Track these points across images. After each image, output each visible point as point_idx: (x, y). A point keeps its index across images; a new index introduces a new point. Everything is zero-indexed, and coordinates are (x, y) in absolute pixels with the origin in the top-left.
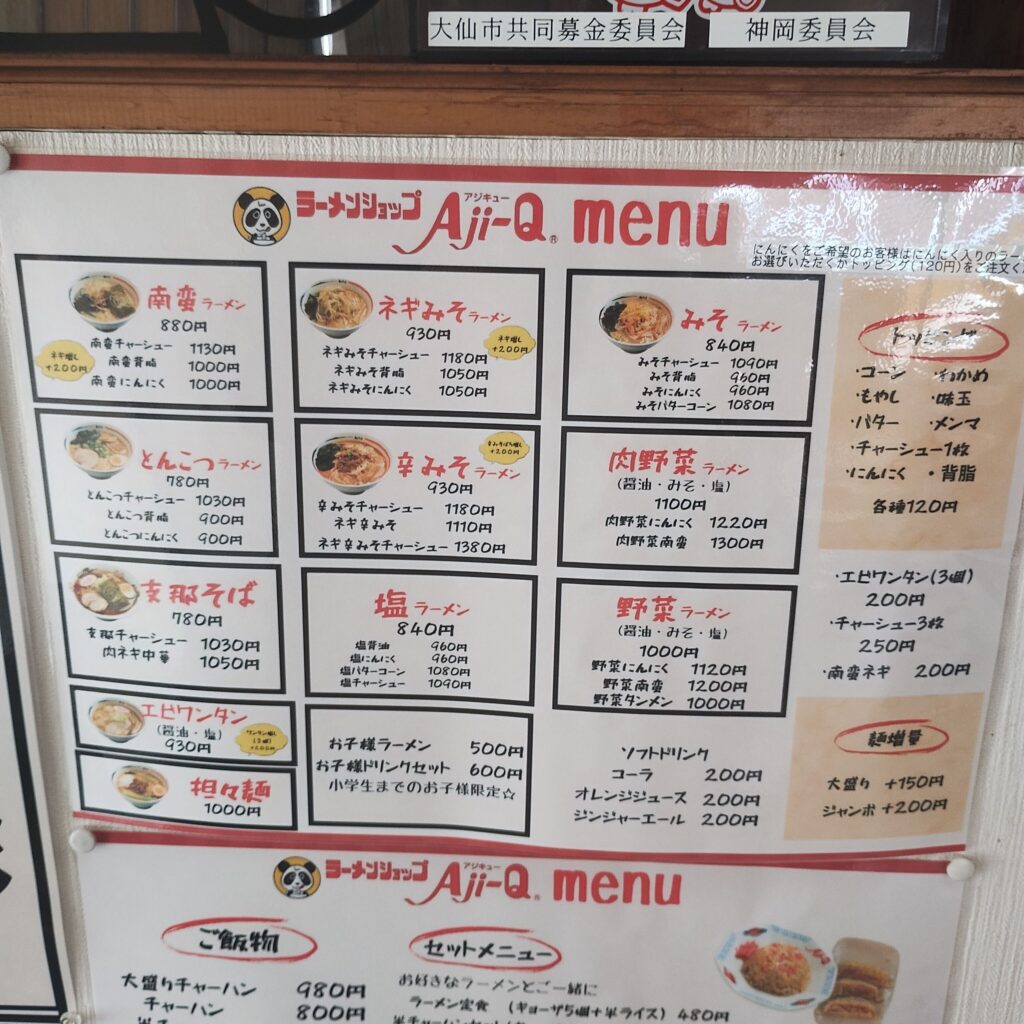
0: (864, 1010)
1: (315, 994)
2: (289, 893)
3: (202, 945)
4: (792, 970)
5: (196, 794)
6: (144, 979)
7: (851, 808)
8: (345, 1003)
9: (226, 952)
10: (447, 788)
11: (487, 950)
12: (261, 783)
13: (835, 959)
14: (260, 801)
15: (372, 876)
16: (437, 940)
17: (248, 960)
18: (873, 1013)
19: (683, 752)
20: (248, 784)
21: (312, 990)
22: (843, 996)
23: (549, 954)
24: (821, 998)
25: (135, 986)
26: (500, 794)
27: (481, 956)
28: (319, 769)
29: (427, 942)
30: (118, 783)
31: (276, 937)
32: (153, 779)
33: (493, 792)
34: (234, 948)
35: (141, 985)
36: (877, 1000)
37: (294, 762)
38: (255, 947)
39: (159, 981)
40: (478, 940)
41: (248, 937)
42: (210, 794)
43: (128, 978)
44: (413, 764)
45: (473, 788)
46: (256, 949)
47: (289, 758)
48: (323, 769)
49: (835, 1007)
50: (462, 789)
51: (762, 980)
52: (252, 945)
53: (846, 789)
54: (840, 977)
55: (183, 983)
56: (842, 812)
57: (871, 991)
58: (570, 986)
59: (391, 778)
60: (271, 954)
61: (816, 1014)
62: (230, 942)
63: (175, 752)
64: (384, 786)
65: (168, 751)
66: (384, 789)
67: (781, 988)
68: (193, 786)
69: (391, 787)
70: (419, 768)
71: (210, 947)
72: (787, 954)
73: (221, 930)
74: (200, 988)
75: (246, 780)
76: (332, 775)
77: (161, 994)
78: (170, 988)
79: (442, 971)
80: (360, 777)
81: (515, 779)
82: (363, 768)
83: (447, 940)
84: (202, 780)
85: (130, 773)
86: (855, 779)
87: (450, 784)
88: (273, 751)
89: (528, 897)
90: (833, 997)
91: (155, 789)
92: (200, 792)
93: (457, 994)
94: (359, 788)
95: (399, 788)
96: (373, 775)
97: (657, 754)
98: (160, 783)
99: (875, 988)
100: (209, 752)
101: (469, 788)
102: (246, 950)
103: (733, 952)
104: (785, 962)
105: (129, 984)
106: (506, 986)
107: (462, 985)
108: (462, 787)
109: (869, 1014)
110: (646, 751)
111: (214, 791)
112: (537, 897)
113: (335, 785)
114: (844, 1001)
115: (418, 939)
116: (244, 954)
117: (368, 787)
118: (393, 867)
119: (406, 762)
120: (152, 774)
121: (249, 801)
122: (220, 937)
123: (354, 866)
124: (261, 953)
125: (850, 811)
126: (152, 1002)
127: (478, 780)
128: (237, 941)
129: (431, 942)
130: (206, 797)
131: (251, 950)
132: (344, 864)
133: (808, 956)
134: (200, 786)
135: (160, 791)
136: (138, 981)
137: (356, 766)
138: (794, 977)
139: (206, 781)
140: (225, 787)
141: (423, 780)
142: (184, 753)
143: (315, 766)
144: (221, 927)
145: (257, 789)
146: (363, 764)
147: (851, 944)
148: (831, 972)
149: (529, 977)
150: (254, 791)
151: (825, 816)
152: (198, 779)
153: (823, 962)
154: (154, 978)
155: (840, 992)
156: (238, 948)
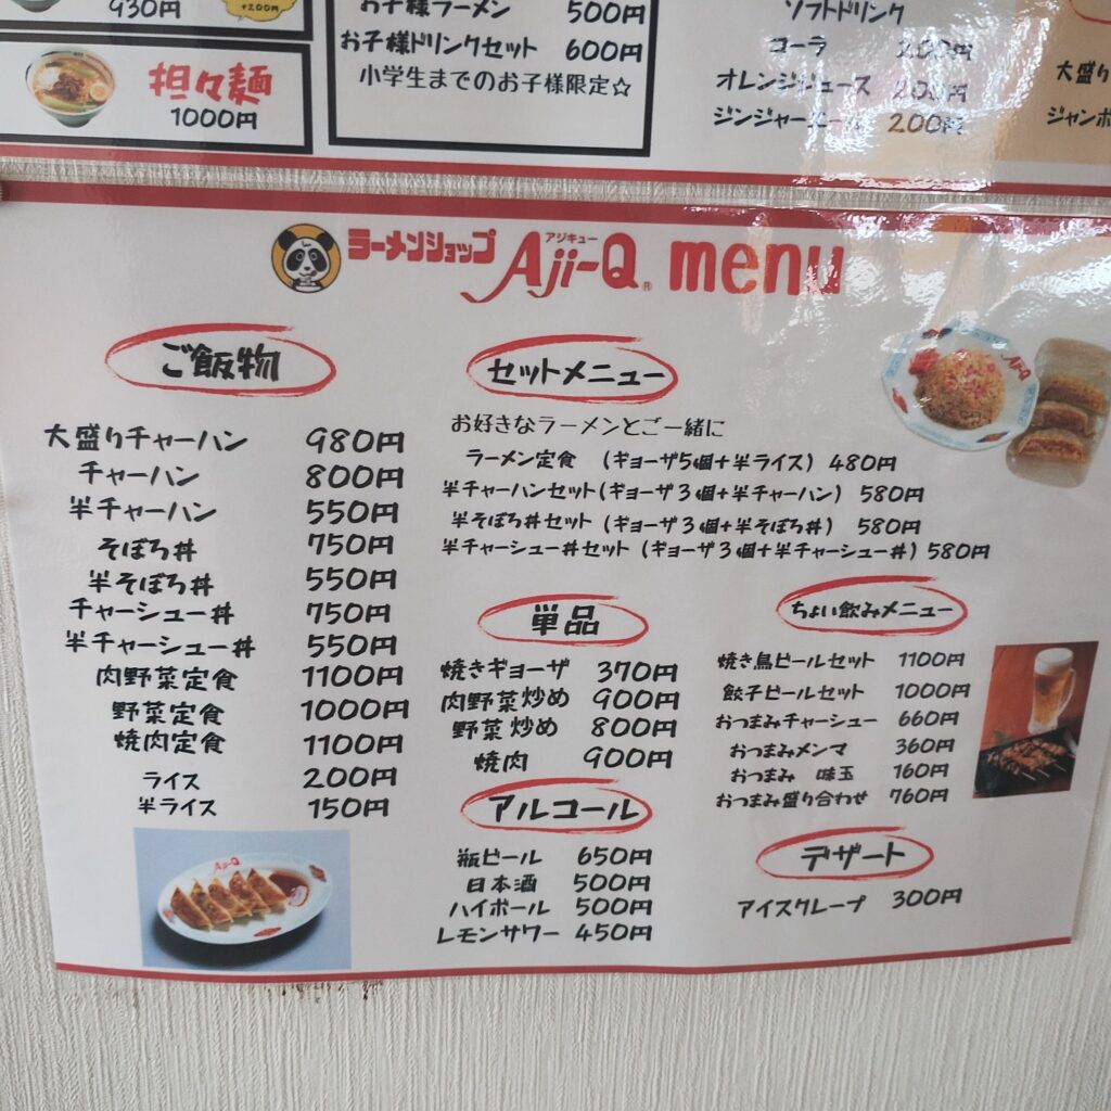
0: (1069, 448)
1: (332, 448)
2: (295, 284)
3: (166, 370)
4: (981, 389)
5: (158, 93)
6: (80, 431)
7: (1084, 112)
8: (374, 459)
9: (203, 381)
10: (532, 83)
11: (575, 372)
12: (257, 69)
13: (1037, 370)
14: (255, 101)
15: (415, 256)
16: (506, 358)
17: (235, 392)
18: (1079, 454)
19: (869, 10)
20: (237, 70)
21: (329, 440)
22: (1043, 428)
23: (661, 375)
24: (1016, 430)
25: (66, 445)
26: (609, 88)
27: (567, 381)
28: (345, 46)
29: (490, 362)
30: (36, 83)
31: (276, 355)
32: (92, 72)
33: (599, 84)
34: (215, 375)
35: (74, 442)
36: (1085, 432)
37: (308, 33)
38: (245, 371)
39: (102, 434)
40: (562, 357)
41: (234, 358)
42: (179, 92)
43: (55, 432)
44: (483, 41)
45: (569, 81)
46: (246, 376)
47: (299, 26)
48: (351, 45)
49: (1033, 445)
50: (554, 83)
51: (942, 406)
52: (240, 369)
53: (1079, 81)
54: (1040, 400)
55: (138, 434)
56: (1072, 118)
57: (1080, 419)
58: (688, 424)
59: (451, 64)
60: (268, 383)
61: (1009, 455)
62: (208, 365)
63: (125, 20)
64: (441, 78)
65: (113, 18)
66: (441, 83)
67: (966, 418)
68: (152, 80)
69: (450, 80)
70: (492, 48)
71: (177, 374)
72: (976, 367)
73: (195, 346)
74: (163, 441)
75: (234, 65)
76: (363, 58)
77: (106, 455)
78: (119, 445)
79: (511, 407)
80: (405, 61)
81: (631, 59)
82: (410, 48)
83: (518, 358)
84: (166, 67)
85: (54, 64)
86: (1092, 65)
87: (538, 75)
88: (275, 13)
89: (635, 285)
90: (1031, 430)
91: (93, 88)
92: (164, 90)
93: (530, 444)
94: (405, 81)
95: (462, 83)
96: (424, 58)
97: (834, 10)
98: (102, 77)
99: (1084, 415)
100: (178, 16)
101: (564, 81)
102: (232, 376)
103: (906, 365)
104: (973, 377)
105: (56, 440)
106: (602, 426)
107: (540, 427)
108: (553, 80)
109: (1075, 455)
110: (819, 6)
111: (185, 86)
112: (647, 285)
113: (369, 75)
114: (1044, 436)
115: (478, 358)
116: (228, 384)
117: (417, 79)
118: (447, 240)
119: (473, 37)
120: (88, 63)
121: (239, 102)
122: (193, 357)
123: (389, 240)
124: (256, 382)
125: (1082, 118)
126: (91, 470)
127: (578, 66)
128: (219, 362)
129: (498, 361)
130: (173, 97)
131: (239, 376)
132: (377, 236)
133: (1003, 368)
134: (164, 78)
135: (102, 92)
136: (70, 437)
137: (399, 43)
138: (983, 400)
139: (174, 68)
140: (204, 77)
141: (498, 68)
142: (140, 20)
143: (339, 41)
144: (194, 340)
145: (251, 79)
146: (410, 39)
147: (1060, 349)
148: (1031, 391)
149: (632, 411)
150: (246, 85)
151: (1049, 122)
152: (161, 65)
153: (1022, 377)
154: (95, 428)
155: (1043, 422)
156: (220, 374)
